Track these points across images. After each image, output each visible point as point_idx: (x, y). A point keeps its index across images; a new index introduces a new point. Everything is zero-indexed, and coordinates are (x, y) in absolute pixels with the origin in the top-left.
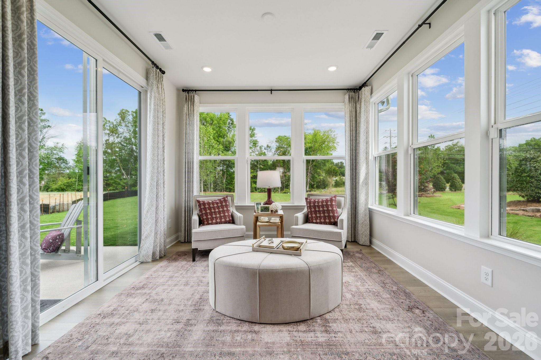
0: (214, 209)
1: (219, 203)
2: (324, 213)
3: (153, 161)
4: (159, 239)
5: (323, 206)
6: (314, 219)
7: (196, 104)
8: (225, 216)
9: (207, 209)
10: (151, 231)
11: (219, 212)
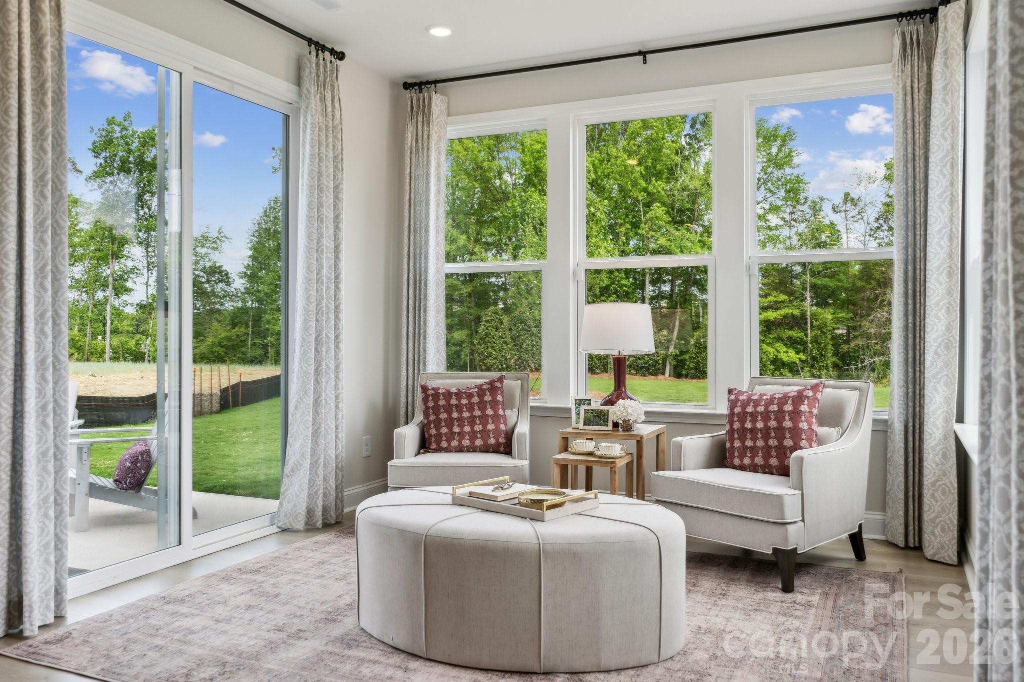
0: (460, 411)
1: (475, 394)
2: (766, 437)
3: (309, 284)
4: (321, 477)
5: (766, 416)
6: (736, 454)
7: (437, 118)
8: (485, 433)
9: (442, 410)
10: (303, 455)
11: (472, 421)
